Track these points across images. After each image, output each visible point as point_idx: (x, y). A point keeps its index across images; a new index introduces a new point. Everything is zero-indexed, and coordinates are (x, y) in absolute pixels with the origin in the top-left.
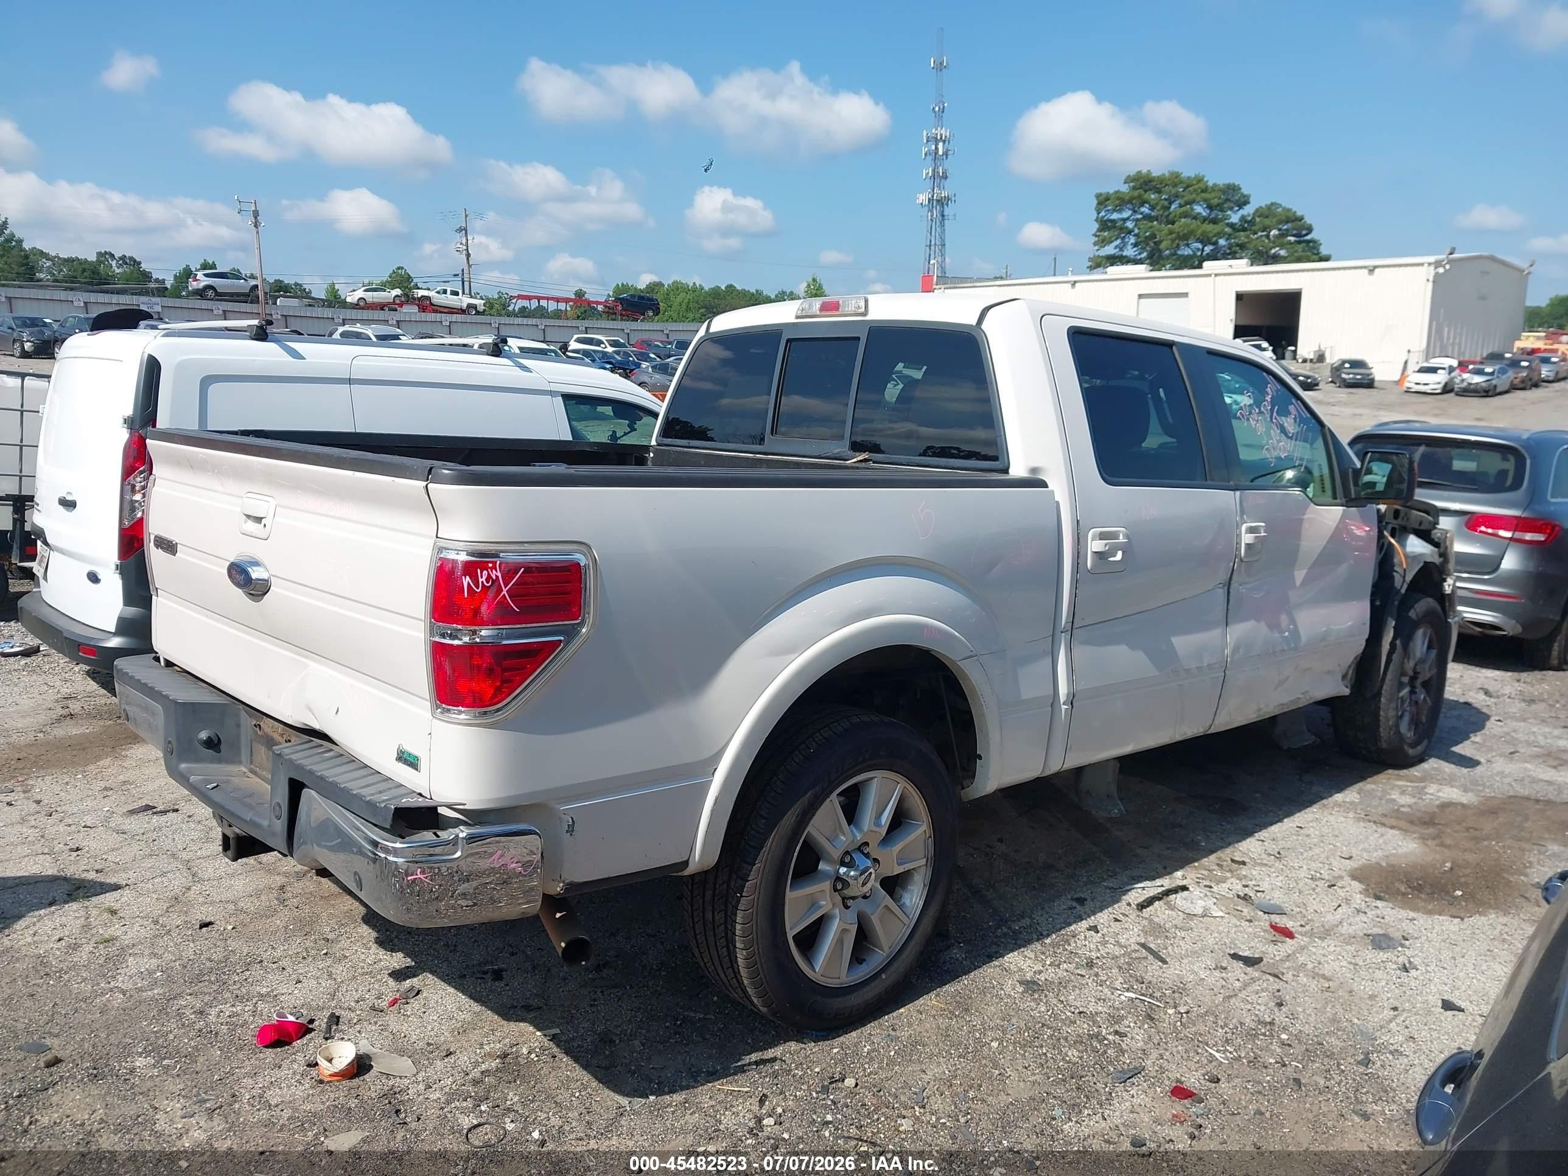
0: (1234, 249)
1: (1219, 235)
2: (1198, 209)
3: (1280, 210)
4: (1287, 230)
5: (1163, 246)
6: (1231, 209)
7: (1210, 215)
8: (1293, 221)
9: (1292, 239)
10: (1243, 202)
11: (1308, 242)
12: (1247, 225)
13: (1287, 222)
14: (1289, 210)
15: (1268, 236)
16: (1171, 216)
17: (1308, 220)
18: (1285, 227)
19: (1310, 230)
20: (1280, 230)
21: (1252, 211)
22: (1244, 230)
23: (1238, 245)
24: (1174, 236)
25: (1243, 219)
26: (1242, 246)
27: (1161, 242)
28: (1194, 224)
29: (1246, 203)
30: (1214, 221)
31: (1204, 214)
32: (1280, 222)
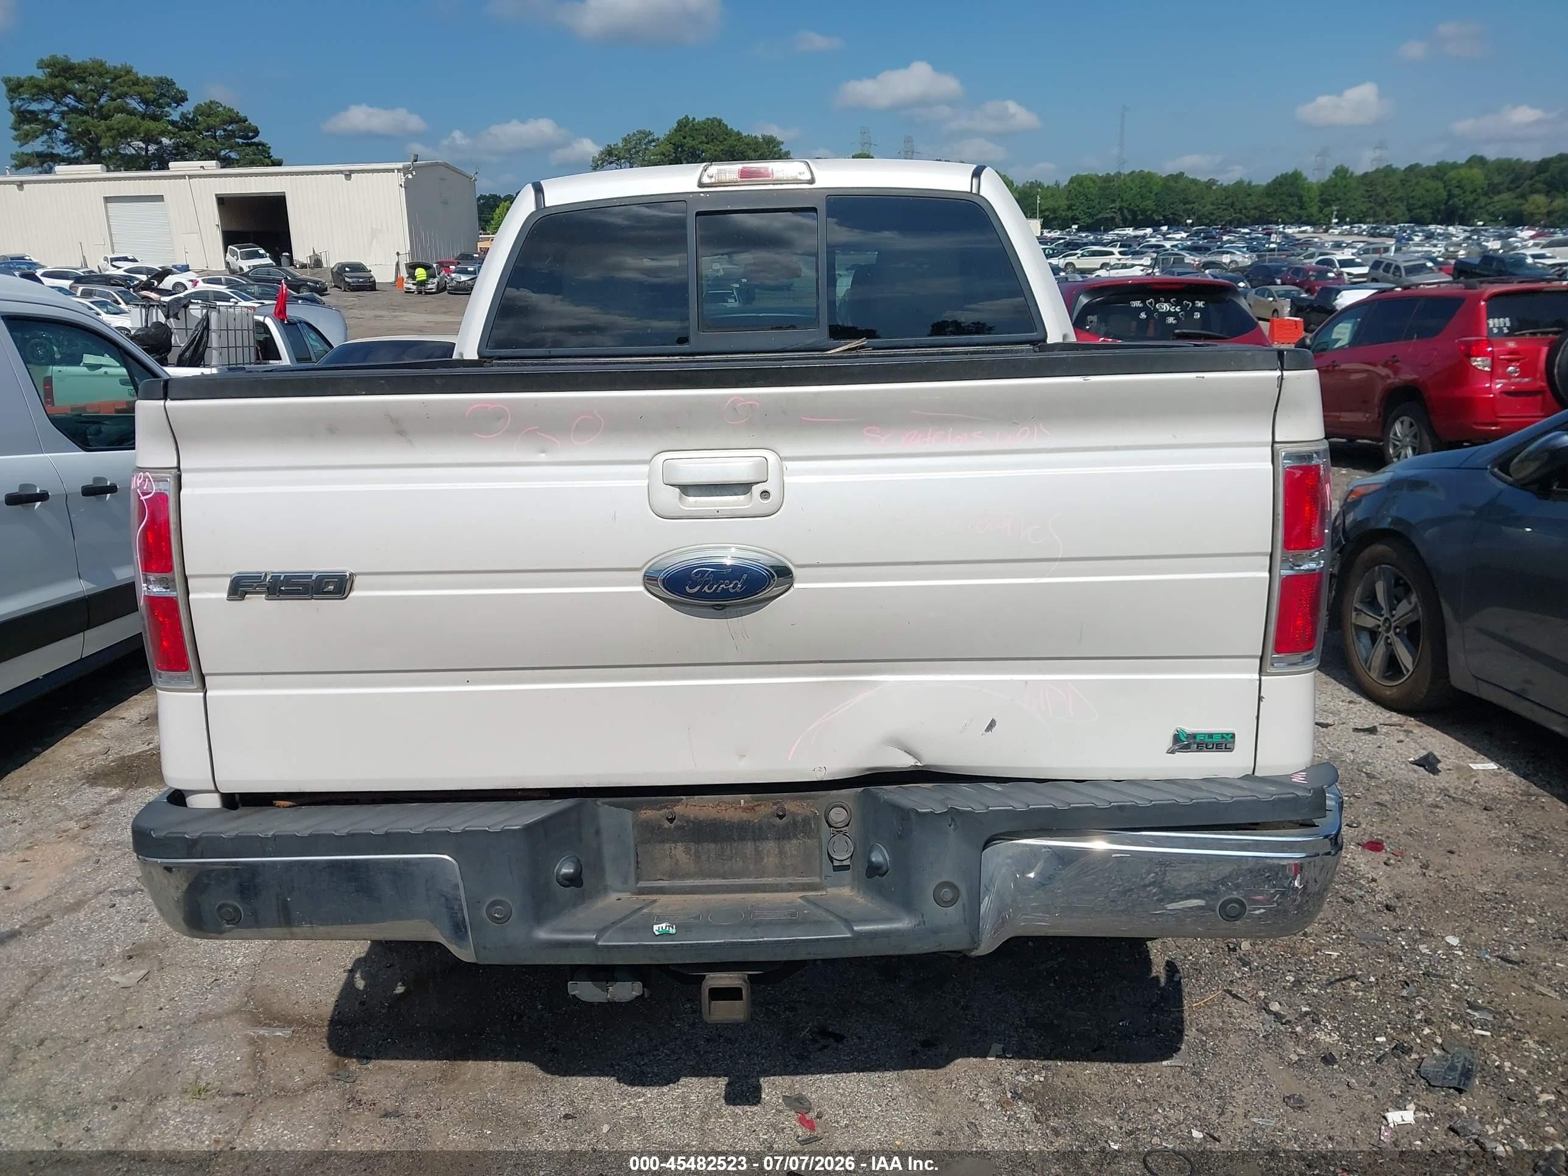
0: (181, 149)
1: (163, 133)
2: (133, 103)
3: (220, 109)
4: (233, 131)
5: (101, 144)
6: (169, 105)
7: (146, 110)
8: (237, 122)
9: (240, 141)
10: (181, 99)
11: (257, 144)
12: (188, 124)
13: (231, 123)
14: (231, 110)
15: (214, 137)
16: (105, 110)
17: (253, 121)
18: (230, 128)
19: (256, 132)
20: (225, 130)
21: (192, 110)
22: (188, 129)
23: (184, 145)
24: (114, 132)
25: (183, 116)
26: (190, 147)
27: (99, 139)
28: (134, 121)
29: (184, 99)
30: (155, 118)
31: (141, 110)
32: (225, 122)
